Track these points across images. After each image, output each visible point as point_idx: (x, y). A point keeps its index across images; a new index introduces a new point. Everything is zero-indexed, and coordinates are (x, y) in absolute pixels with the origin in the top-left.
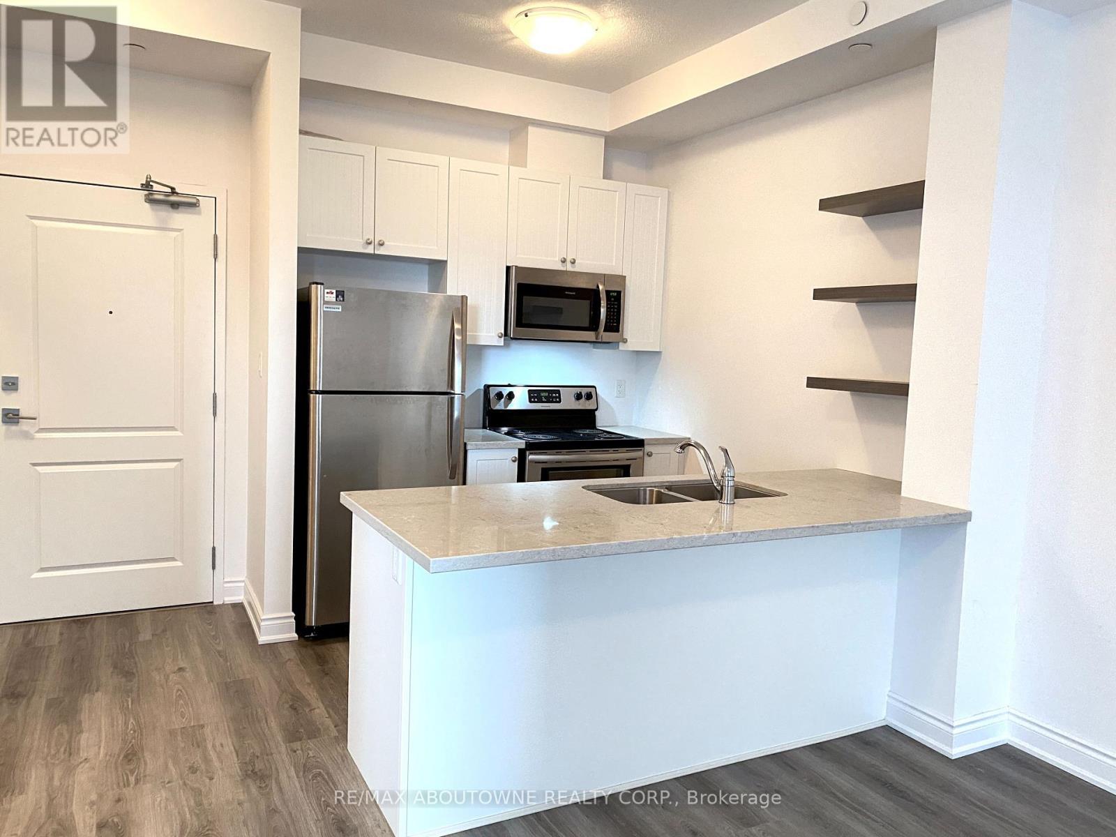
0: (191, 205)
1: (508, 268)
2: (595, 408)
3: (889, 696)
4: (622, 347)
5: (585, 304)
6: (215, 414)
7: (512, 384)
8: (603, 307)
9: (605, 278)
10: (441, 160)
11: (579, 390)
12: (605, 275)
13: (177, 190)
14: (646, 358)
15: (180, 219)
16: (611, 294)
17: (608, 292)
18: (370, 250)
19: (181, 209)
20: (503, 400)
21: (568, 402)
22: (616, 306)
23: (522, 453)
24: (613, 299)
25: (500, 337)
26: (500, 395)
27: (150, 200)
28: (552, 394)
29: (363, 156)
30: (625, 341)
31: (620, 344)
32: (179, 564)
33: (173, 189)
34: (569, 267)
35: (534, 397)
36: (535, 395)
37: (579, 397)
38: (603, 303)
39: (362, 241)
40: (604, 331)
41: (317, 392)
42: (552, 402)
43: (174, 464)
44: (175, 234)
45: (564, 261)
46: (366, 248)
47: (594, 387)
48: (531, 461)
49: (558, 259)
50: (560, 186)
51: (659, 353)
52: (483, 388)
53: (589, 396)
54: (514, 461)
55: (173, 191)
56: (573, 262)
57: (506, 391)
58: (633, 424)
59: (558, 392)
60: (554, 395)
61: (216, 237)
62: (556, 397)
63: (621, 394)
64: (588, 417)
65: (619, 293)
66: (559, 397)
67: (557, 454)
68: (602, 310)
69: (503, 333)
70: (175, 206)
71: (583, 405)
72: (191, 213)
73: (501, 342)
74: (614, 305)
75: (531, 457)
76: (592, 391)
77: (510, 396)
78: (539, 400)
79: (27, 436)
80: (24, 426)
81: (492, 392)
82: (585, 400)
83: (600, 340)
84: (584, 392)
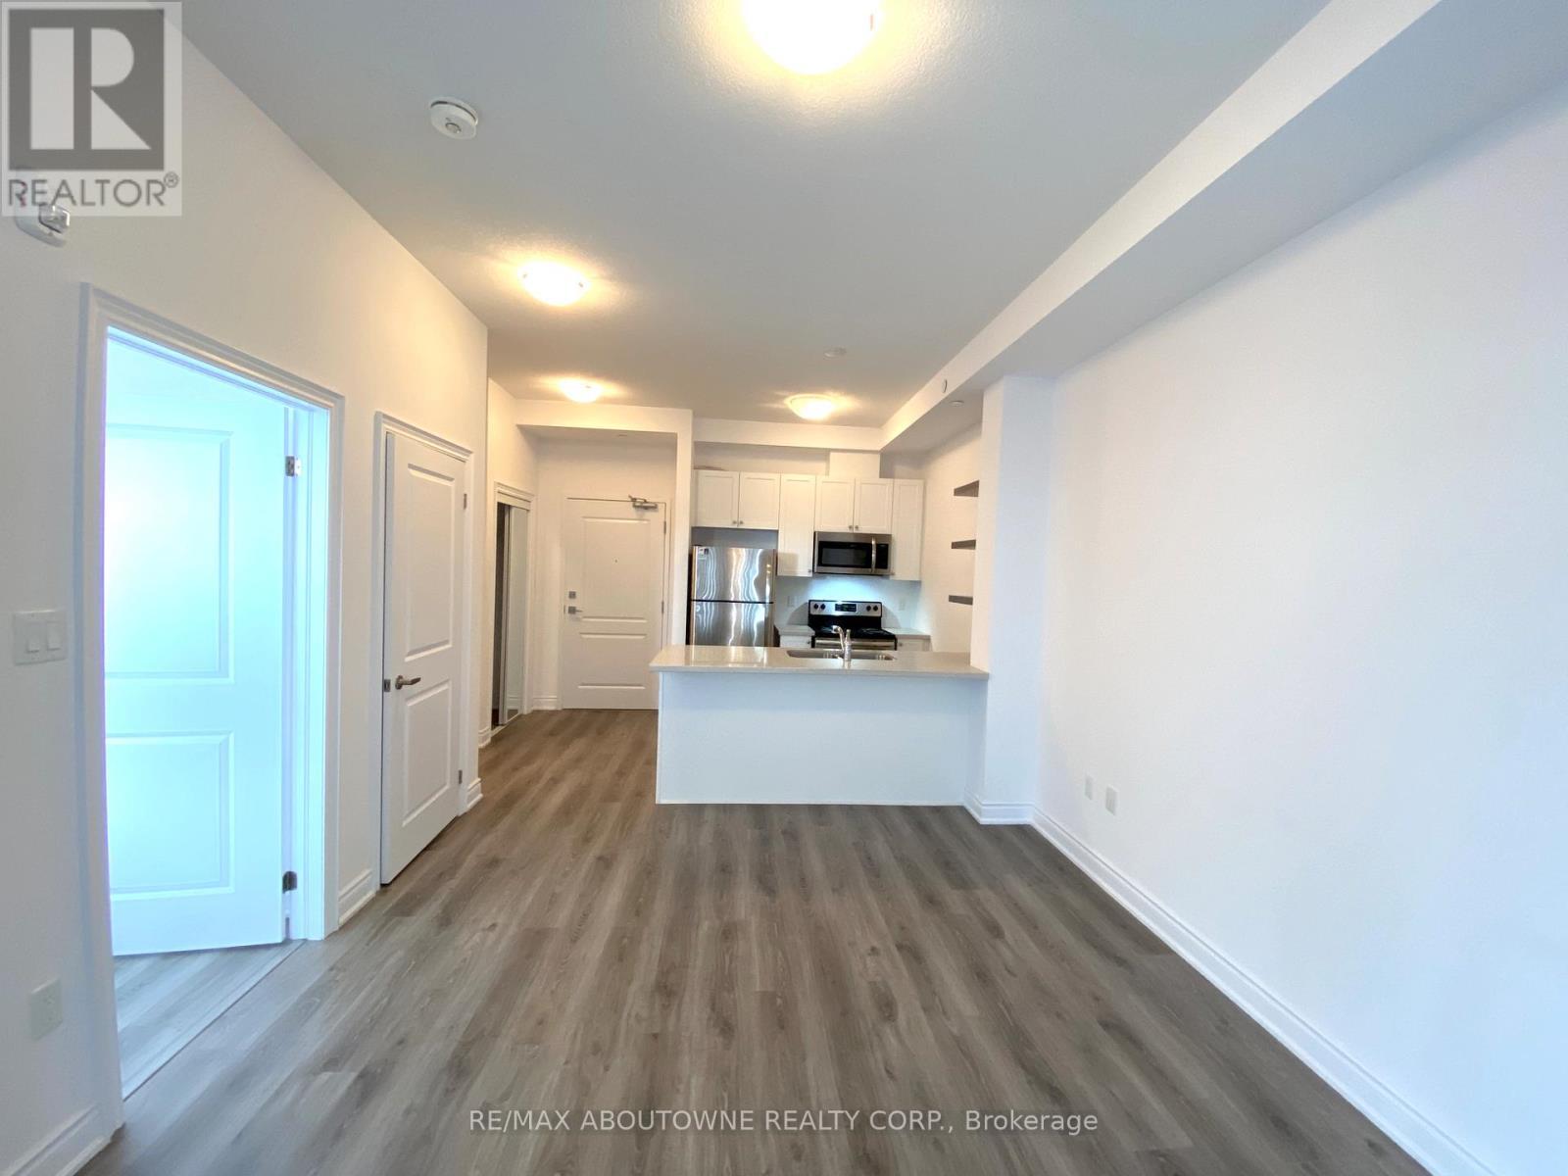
0: (654, 507)
1: (815, 533)
2: (880, 615)
3: (963, 787)
4: (891, 578)
5: (863, 554)
6: (663, 612)
7: (825, 600)
9: (877, 536)
10: (775, 476)
11: (867, 605)
12: (877, 534)
13: (647, 501)
14: (915, 585)
15: (649, 514)
16: (882, 546)
17: (878, 545)
18: (735, 526)
19: (649, 510)
20: (818, 609)
21: (860, 612)
22: (885, 553)
23: (813, 639)
24: (882, 549)
25: (810, 572)
26: (816, 607)
27: (635, 506)
28: (851, 607)
29: (733, 478)
30: (893, 574)
31: (890, 576)
34: (855, 531)
36: (838, 608)
37: (869, 608)
38: (874, 551)
39: (732, 522)
40: (875, 568)
41: (694, 600)
42: (851, 611)
43: (641, 637)
44: (645, 522)
45: (850, 527)
46: (733, 526)
47: (880, 603)
48: (817, 644)
49: (847, 526)
50: (849, 484)
51: (921, 582)
52: (808, 602)
53: (876, 608)
54: (808, 643)
55: (645, 501)
56: (857, 528)
57: (820, 604)
59: (855, 605)
61: (665, 523)
62: (854, 609)
63: (902, 607)
64: (876, 622)
65: (887, 546)
69: (812, 569)
70: (646, 508)
71: (876, 614)
72: (653, 511)
73: (811, 575)
74: (883, 552)
75: (817, 641)
76: (879, 605)
77: (823, 607)
78: (842, 610)
79: (578, 619)
80: (578, 615)
81: (813, 604)
82: (873, 610)
83: (875, 573)
84: (872, 606)
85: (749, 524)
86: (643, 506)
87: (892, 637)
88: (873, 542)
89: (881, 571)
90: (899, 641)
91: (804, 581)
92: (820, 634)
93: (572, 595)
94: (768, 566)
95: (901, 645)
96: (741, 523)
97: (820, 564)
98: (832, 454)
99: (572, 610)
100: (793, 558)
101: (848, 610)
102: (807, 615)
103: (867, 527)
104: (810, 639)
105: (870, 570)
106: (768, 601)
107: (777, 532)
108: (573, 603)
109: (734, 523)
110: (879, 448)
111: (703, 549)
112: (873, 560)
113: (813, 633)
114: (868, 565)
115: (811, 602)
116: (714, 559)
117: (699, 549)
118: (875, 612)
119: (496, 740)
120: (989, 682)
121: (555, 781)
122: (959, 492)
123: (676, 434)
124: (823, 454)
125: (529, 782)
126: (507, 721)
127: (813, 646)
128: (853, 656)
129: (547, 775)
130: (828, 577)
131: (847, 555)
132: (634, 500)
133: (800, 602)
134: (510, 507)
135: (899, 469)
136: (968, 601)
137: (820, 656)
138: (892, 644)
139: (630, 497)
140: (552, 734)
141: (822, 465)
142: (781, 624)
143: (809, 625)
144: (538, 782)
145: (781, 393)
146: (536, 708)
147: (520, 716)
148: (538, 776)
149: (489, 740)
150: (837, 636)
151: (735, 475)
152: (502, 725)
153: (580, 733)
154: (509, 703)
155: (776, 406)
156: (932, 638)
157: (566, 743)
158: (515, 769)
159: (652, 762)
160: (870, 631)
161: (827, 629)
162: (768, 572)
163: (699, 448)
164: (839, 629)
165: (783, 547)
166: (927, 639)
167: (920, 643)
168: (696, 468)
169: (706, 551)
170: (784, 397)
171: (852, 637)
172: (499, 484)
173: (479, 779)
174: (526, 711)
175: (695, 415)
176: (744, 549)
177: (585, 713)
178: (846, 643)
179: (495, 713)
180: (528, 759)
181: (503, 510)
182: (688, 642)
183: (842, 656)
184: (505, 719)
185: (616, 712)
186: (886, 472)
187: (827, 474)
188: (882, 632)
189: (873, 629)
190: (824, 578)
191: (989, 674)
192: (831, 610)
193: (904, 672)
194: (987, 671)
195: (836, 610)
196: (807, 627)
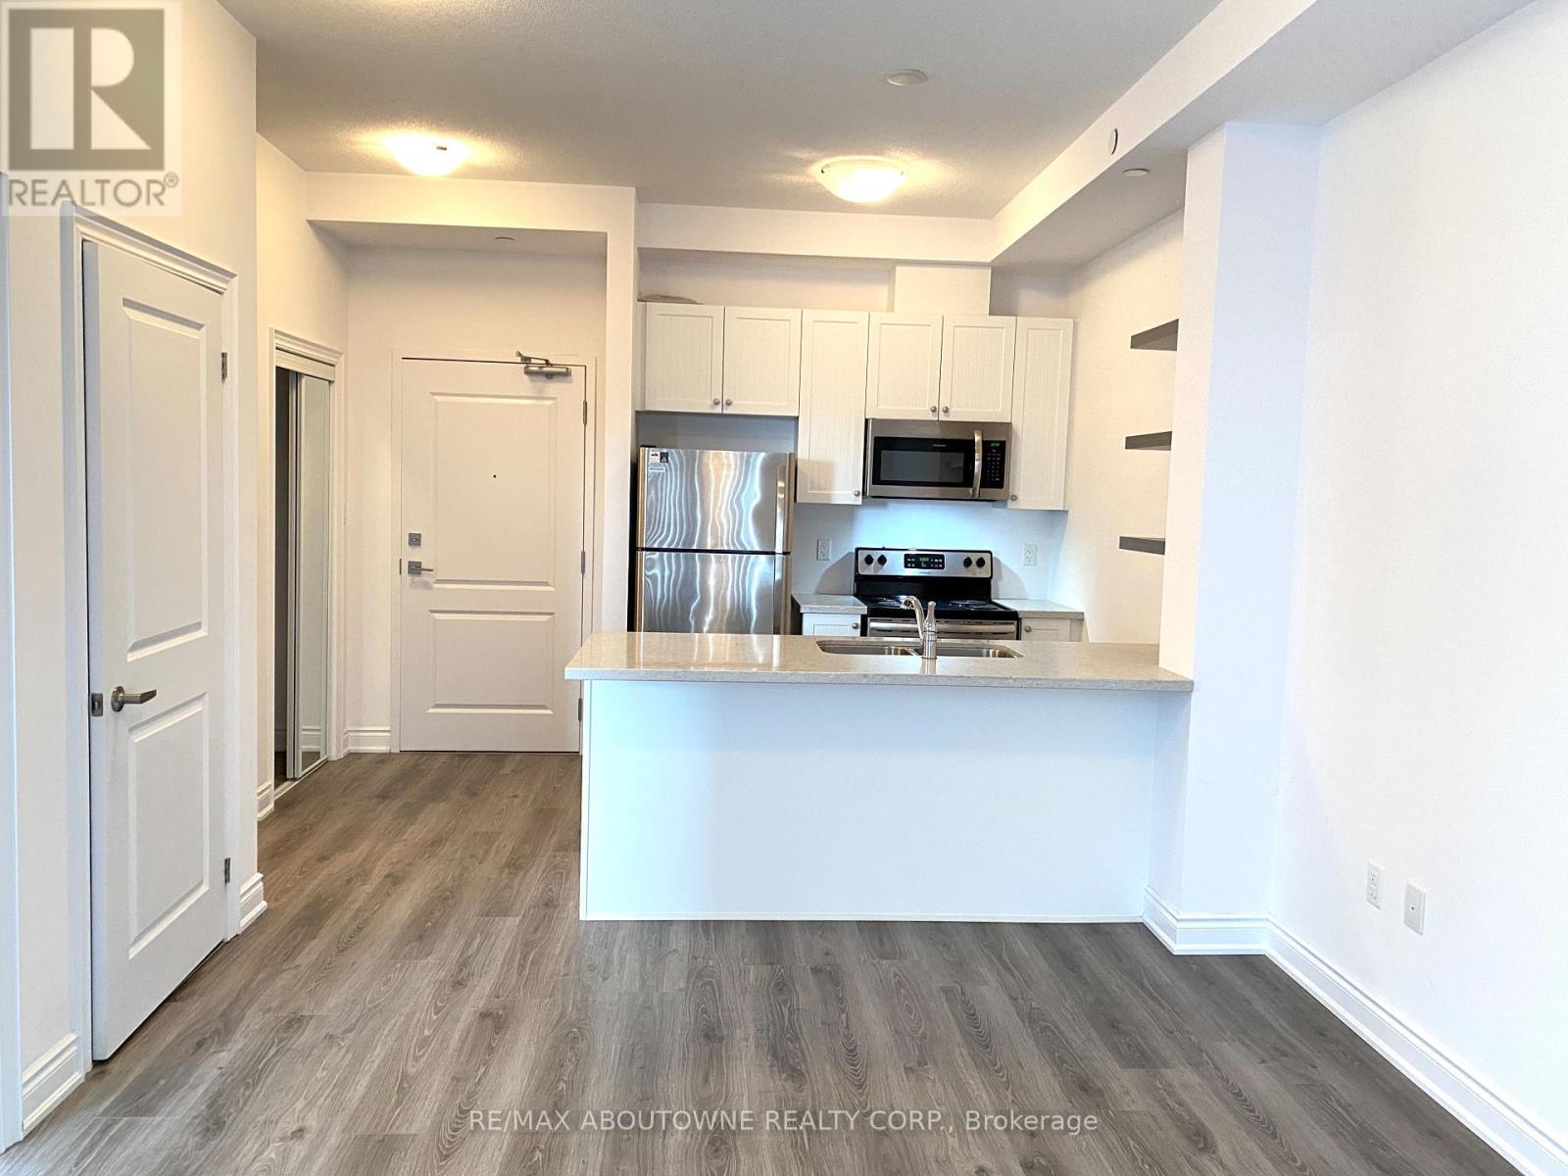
0: (564, 374)
1: (867, 421)
2: (989, 576)
3: (1146, 891)
4: (1010, 504)
5: (958, 460)
6: (583, 571)
7: (886, 547)
8: (978, 460)
9: (983, 426)
10: (793, 314)
12: (984, 423)
13: (551, 362)
14: (1055, 518)
15: (554, 387)
16: (993, 444)
17: (986, 444)
18: (718, 410)
19: (555, 378)
20: (873, 564)
21: (952, 569)
22: (998, 459)
23: (864, 618)
24: (994, 451)
25: (857, 495)
26: (869, 560)
27: (528, 372)
28: (934, 559)
29: (712, 317)
30: (1014, 498)
31: (1009, 501)
32: (549, 712)
33: (547, 361)
34: (943, 417)
35: (911, 562)
36: (911, 560)
37: (968, 563)
38: (978, 456)
39: (711, 402)
40: (981, 487)
41: (643, 549)
42: (934, 568)
43: (546, 618)
44: (549, 403)
45: (934, 410)
46: (714, 408)
47: (990, 552)
48: (873, 629)
49: (927, 408)
50: (931, 327)
51: (1066, 512)
52: (854, 551)
53: (981, 563)
54: (855, 628)
55: (547, 363)
56: (946, 411)
57: (876, 556)
59: (942, 557)
60: (936, 560)
61: (585, 404)
62: (939, 563)
63: (1031, 560)
64: (981, 588)
65: (1003, 444)
66: (943, 563)
67: (904, 622)
68: (977, 463)
69: (861, 490)
70: (550, 376)
71: (982, 573)
72: (563, 382)
73: (859, 501)
74: (996, 457)
75: (873, 625)
76: (986, 557)
77: (882, 560)
78: (918, 566)
79: (426, 586)
80: (425, 577)
81: (862, 555)
82: (976, 567)
83: (977, 497)
84: (974, 558)
85: (744, 405)
86: (546, 373)
87: (1012, 616)
88: (977, 438)
89: (991, 492)
90: (1025, 623)
91: (846, 514)
92: (877, 613)
93: (415, 540)
94: (781, 484)
95: (1028, 631)
96: (729, 404)
97: (876, 480)
98: (899, 269)
99: (415, 568)
100: (827, 468)
101: (928, 566)
102: (852, 579)
103: (963, 411)
104: (858, 620)
105: (971, 490)
106: (779, 549)
107: (795, 419)
108: (416, 555)
109: (717, 403)
110: (989, 260)
111: (659, 453)
112: (976, 470)
113: (864, 609)
114: (967, 480)
115: (859, 552)
116: (676, 471)
117: (651, 453)
118: (978, 569)
119: (283, 806)
120: (1194, 696)
121: (395, 879)
122: (1140, 341)
123: (605, 235)
124: (881, 270)
125: (349, 881)
126: (301, 774)
127: (864, 633)
128: (941, 651)
129: (380, 871)
130: (893, 504)
131: (929, 463)
132: (526, 360)
133: (839, 550)
134: (298, 375)
135: (1027, 298)
136: (1157, 547)
137: (879, 650)
138: (1013, 628)
139: (519, 354)
140: (383, 796)
141: (883, 291)
142: (805, 592)
143: (855, 595)
144: (365, 882)
145: (804, 155)
146: (353, 748)
147: (327, 762)
148: (363, 873)
149: (271, 806)
150: (909, 615)
151: (715, 311)
152: (294, 779)
153: (437, 792)
154: (305, 741)
155: (795, 179)
156: (1086, 616)
157: (411, 812)
158: (323, 858)
160: (973, 605)
161: (889, 603)
162: (780, 495)
163: (649, 259)
164: (913, 599)
165: (808, 449)
166: (1078, 619)
167: (1065, 627)
168: (642, 298)
169: (664, 456)
170: (810, 162)
171: (939, 615)
172: (277, 332)
173: (261, 876)
174: (335, 753)
175: (642, 197)
176: (731, 454)
177: (443, 758)
178: (926, 626)
179: (281, 757)
180: (345, 840)
181: (286, 380)
182: (631, 627)
183: (920, 651)
184: (298, 770)
185: (498, 757)
186: (1001, 305)
187: (891, 309)
188: (993, 606)
189: (976, 602)
190: (885, 505)
191: (1192, 683)
192: (896, 567)
193: (1035, 679)
194: (1190, 677)
195: (906, 566)
196: (853, 597)
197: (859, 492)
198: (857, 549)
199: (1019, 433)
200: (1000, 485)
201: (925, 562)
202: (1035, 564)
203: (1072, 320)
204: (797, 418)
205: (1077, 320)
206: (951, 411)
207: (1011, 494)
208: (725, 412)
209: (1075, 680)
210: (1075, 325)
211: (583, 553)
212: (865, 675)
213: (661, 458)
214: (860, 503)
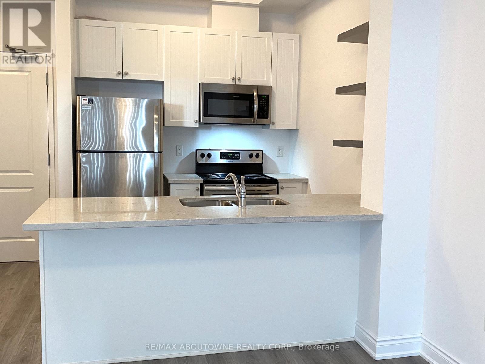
1: (200, 84)
2: (261, 162)
3: (356, 324)
4: (272, 127)
5: (247, 103)
6: (49, 164)
7: (211, 149)
8: (256, 104)
9: (258, 88)
10: (159, 27)
12: (258, 86)
14: (292, 133)
16: (263, 97)
17: (259, 96)
18: (120, 77)
20: (205, 157)
21: (244, 159)
22: (265, 104)
23: (202, 185)
24: (263, 100)
25: (196, 122)
26: (203, 155)
28: (234, 154)
29: (115, 28)
30: (273, 123)
32: (34, 240)
34: (237, 83)
35: (224, 156)
36: (224, 155)
37: (251, 156)
38: (256, 102)
39: (116, 73)
40: (258, 118)
41: (80, 151)
42: (235, 159)
44: (26, 74)
45: (233, 79)
46: (118, 76)
47: (261, 150)
48: (206, 190)
49: (230, 78)
50: (230, 36)
51: (296, 130)
52: (195, 151)
53: (257, 156)
54: (197, 190)
56: (239, 79)
57: (206, 153)
58: (289, 172)
59: (239, 153)
60: (236, 155)
61: (47, 74)
62: (237, 156)
64: (258, 168)
65: (267, 96)
66: (239, 156)
67: (222, 186)
68: (255, 106)
69: (198, 120)
71: (258, 161)
74: (264, 103)
75: (206, 188)
76: (260, 153)
77: (209, 155)
78: (227, 158)
81: (199, 153)
82: (255, 158)
83: (256, 123)
84: (254, 153)
85: (132, 76)
87: (274, 181)
88: (255, 94)
89: (264, 121)
90: (281, 185)
91: (191, 132)
92: (208, 182)
94: (156, 116)
95: (283, 188)
96: (126, 74)
97: (206, 115)
100: (180, 108)
101: (232, 158)
102: (194, 165)
103: (248, 80)
104: (199, 186)
105: (252, 119)
106: (156, 150)
107: (163, 83)
109: (119, 74)
111: (87, 99)
112: (255, 110)
113: (201, 180)
114: (251, 115)
115: (198, 151)
116: (99, 109)
117: (83, 99)
118: (256, 159)
120: (384, 223)
122: (342, 38)
127: (202, 194)
128: (249, 203)
130: (213, 128)
133: (187, 151)
136: (359, 144)
137: (213, 203)
138: (275, 187)
142: (170, 172)
143: (196, 173)
151: (117, 24)
156: (309, 180)
159: (38, 320)
160: (256, 177)
161: (213, 177)
162: (156, 123)
164: (232, 175)
165: (169, 98)
166: (305, 182)
167: (299, 186)
168: (77, 16)
169: (91, 101)
176: (130, 99)
178: (241, 190)
182: (75, 195)
183: (236, 203)
186: (264, 26)
187: (210, 26)
188: (264, 177)
189: (256, 175)
190: (210, 128)
191: (383, 215)
192: (217, 159)
193: (302, 217)
194: (382, 212)
195: (221, 158)
196: (195, 175)
197: (197, 121)
198: (197, 150)
199: (275, 91)
200: (267, 117)
201: (231, 156)
202: (283, 156)
203: (299, 35)
204: (163, 82)
205: (300, 35)
206: (242, 79)
207: (272, 122)
208: (124, 78)
209: (323, 217)
210: (300, 37)
211: (49, 155)
212: (209, 219)
213: (89, 101)
214: (198, 126)
